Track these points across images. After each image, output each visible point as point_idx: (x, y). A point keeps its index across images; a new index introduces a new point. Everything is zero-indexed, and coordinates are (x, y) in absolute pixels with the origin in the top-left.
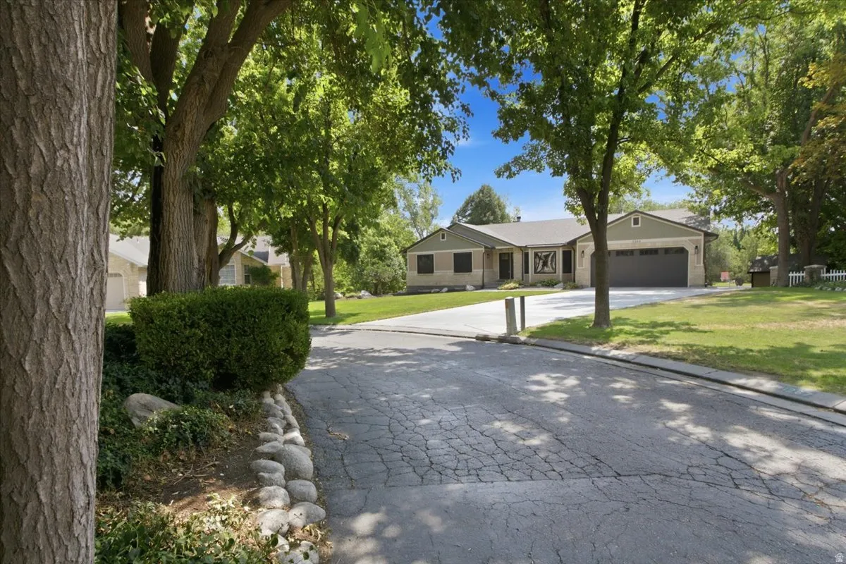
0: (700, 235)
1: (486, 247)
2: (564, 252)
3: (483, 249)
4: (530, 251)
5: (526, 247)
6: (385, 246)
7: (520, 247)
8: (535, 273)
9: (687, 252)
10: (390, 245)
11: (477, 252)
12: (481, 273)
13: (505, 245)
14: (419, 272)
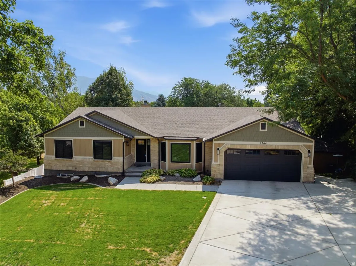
0: (312, 142)
1: (125, 137)
2: (197, 144)
3: (123, 139)
4: (167, 142)
5: (163, 138)
6: (22, 121)
7: (158, 139)
8: (171, 162)
9: (301, 154)
10: (27, 120)
11: (117, 141)
12: (122, 161)
13: (143, 135)
14: (57, 157)
